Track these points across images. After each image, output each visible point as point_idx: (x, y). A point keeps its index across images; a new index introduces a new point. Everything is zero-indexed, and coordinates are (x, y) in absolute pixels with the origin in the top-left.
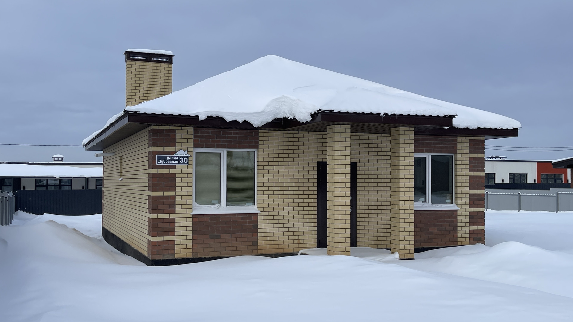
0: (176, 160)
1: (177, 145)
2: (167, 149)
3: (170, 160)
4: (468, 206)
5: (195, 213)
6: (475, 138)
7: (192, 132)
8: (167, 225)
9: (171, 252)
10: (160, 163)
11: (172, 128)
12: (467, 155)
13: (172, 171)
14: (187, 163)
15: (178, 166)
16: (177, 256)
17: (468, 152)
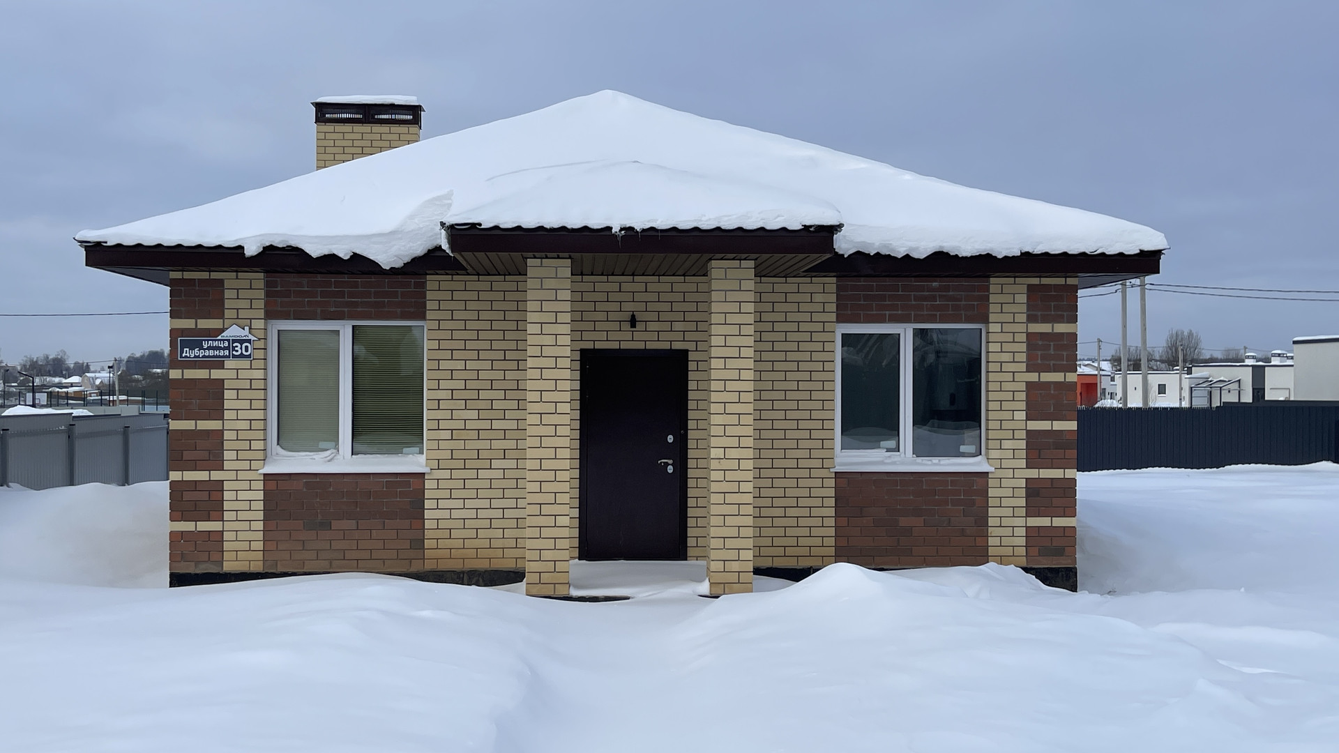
0: (224, 349)
1: (227, 313)
2: (204, 324)
3: (209, 348)
4: (1023, 463)
5: (270, 469)
6: (1045, 281)
7: (261, 284)
8: (204, 496)
9: (215, 556)
10: (186, 357)
11: (215, 275)
12: (1022, 328)
13: (216, 374)
14: (249, 356)
15: (229, 363)
16: (228, 567)
17: (1023, 318)
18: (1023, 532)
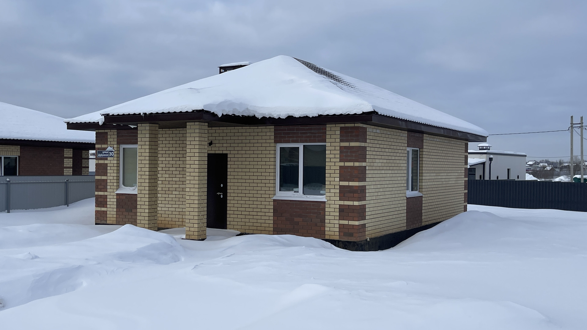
0: (108, 154)
1: (109, 143)
2: (104, 146)
3: (104, 154)
4: (338, 198)
5: (118, 192)
6: (347, 125)
7: (116, 133)
8: (102, 200)
9: (105, 219)
10: (99, 156)
11: (106, 131)
12: (338, 144)
13: (106, 162)
14: (113, 156)
15: (109, 158)
16: (108, 222)
17: (338, 140)
18: (337, 226)
